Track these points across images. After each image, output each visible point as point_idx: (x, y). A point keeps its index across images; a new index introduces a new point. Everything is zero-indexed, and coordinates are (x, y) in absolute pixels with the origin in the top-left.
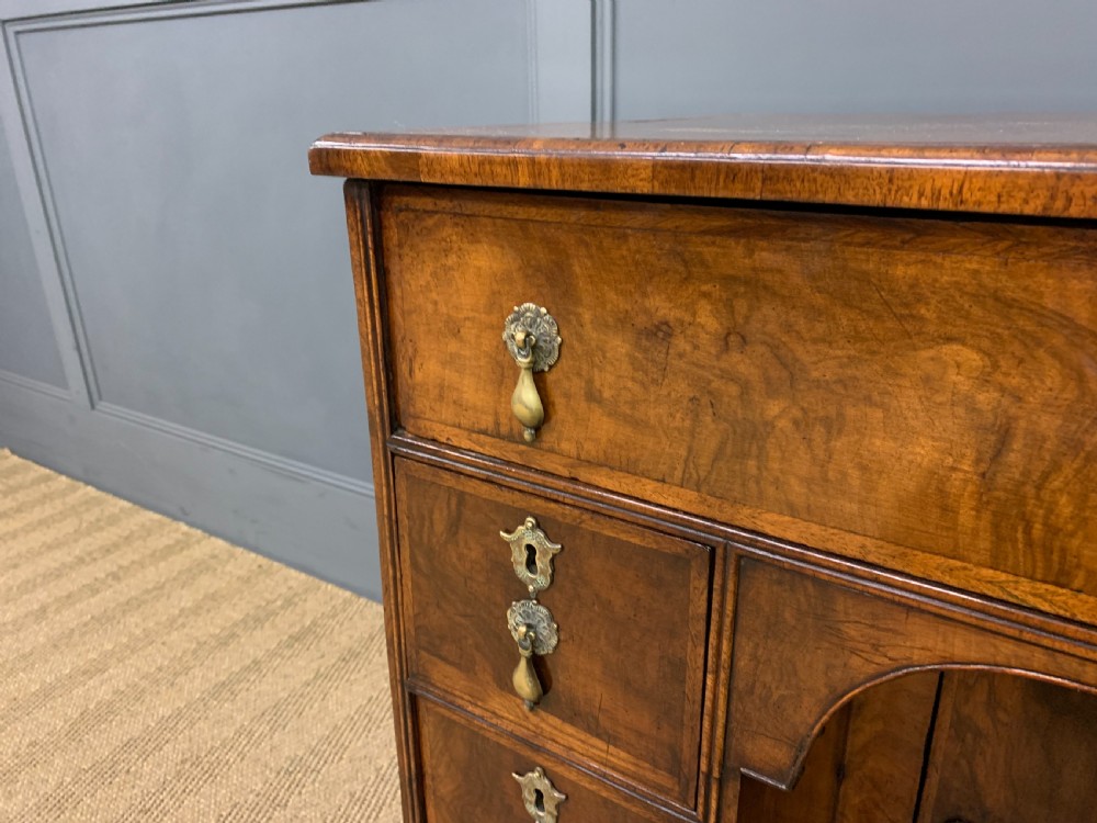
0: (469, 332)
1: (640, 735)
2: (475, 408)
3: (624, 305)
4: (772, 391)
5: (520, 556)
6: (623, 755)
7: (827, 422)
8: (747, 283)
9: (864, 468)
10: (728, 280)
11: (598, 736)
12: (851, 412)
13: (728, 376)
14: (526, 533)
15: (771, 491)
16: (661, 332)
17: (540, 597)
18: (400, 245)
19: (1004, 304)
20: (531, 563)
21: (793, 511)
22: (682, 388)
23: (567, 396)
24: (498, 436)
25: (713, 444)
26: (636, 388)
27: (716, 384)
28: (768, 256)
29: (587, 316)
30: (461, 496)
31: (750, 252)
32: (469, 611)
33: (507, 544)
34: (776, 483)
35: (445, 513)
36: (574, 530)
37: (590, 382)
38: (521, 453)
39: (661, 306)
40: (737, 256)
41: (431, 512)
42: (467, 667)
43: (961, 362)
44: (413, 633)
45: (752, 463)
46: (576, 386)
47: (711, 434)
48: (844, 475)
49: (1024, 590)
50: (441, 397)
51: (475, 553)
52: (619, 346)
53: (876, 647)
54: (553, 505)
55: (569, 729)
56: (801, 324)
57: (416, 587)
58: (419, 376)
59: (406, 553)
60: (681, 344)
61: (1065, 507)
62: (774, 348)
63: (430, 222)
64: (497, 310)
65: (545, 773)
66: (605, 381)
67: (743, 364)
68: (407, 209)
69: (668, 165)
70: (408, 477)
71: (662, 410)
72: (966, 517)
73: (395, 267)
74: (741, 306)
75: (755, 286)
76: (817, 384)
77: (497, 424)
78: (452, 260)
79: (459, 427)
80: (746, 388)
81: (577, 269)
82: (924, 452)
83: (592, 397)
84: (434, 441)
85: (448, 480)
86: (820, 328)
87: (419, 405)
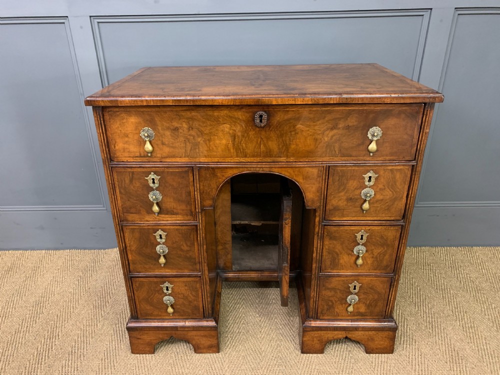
0: (131, 136)
1: (183, 210)
2: (134, 152)
3: (168, 125)
4: (199, 136)
5: (150, 182)
6: (180, 216)
7: (209, 140)
8: (191, 118)
9: (215, 146)
10: (187, 118)
11: (174, 214)
12: (212, 138)
13: (190, 135)
14: (152, 176)
15: (201, 154)
16: (176, 129)
17: (157, 189)
18: (110, 119)
19: (231, 117)
20: (154, 182)
21: (206, 157)
22: (182, 139)
23: (157, 145)
24: (141, 157)
25: (190, 148)
26: (173, 140)
27: (188, 137)
28: (194, 114)
29: (160, 128)
30: (133, 173)
31: (191, 113)
32: (138, 199)
33: (147, 180)
34: (202, 152)
35: (129, 177)
36: (163, 172)
37: (162, 141)
38: (147, 159)
39: (176, 124)
40: (189, 114)
41: (124, 179)
42: (138, 212)
43: (226, 127)
44: (121, 210)
45: (197, 150)
46: (159, 142)
47: (189, 146)
48: (213, 148)
49: (242, 160)
50: (124, 151)
51: (138, 184)
52: (168, 133)
53: (223, 176)
54: (157, 168)
55: (167, 216)
56: (201, 124)
57: (121, 198)
58: (117, 148)
59: (118, 191)
60: (181, 131)
61: (244, 145)
62: (198, 129)
63: (118, 113)
64: (138, 129)
65: (162, 230)
66: (166, 141)
67: (193, 133)
68: (111, 111)
69: (175, 100)
70: (117, 172)
71: (179, 144)
72: (232, 150)
73: (108, 124)
74: (191, 122)
75: (192, 119)
76: (206, 134)
77: (140, 154)
78: (125, 121)
79: (130, 157)
80: (194, 137)
81: (156, 119)
82: (224, 142)
83: (163, 144)
84: (123, 162)
85: (129, 170)
86: (205, 125)
87: (118, 154)
